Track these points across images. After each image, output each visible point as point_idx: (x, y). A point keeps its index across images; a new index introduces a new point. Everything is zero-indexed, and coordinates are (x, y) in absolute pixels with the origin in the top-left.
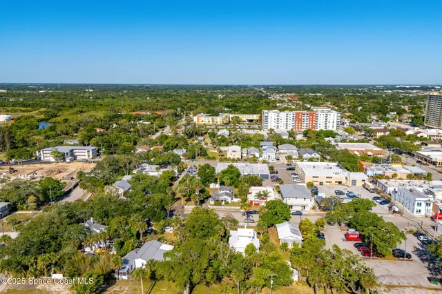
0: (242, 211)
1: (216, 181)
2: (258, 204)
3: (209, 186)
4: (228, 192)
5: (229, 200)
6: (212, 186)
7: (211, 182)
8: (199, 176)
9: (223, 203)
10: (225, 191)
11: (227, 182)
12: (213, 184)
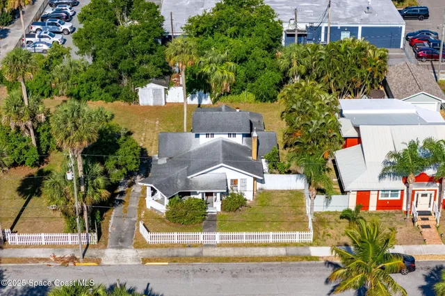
0: (324, 252)
1: (165, 74)
2: (397, 205)
3: (132, 98)
4: (239, 140)
5: (246, 185)
6: (149, 94)
7: (146, 78)
8: (83, 50)
9: (216, 207)
10: (219, 137)
11: (223, 74)
12: (152, 86)
